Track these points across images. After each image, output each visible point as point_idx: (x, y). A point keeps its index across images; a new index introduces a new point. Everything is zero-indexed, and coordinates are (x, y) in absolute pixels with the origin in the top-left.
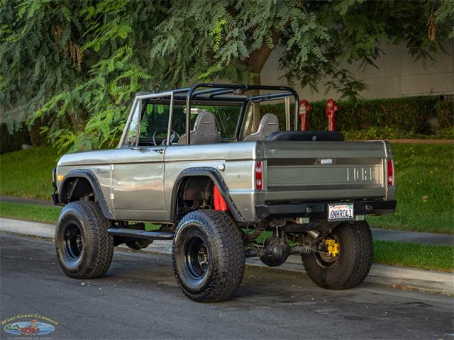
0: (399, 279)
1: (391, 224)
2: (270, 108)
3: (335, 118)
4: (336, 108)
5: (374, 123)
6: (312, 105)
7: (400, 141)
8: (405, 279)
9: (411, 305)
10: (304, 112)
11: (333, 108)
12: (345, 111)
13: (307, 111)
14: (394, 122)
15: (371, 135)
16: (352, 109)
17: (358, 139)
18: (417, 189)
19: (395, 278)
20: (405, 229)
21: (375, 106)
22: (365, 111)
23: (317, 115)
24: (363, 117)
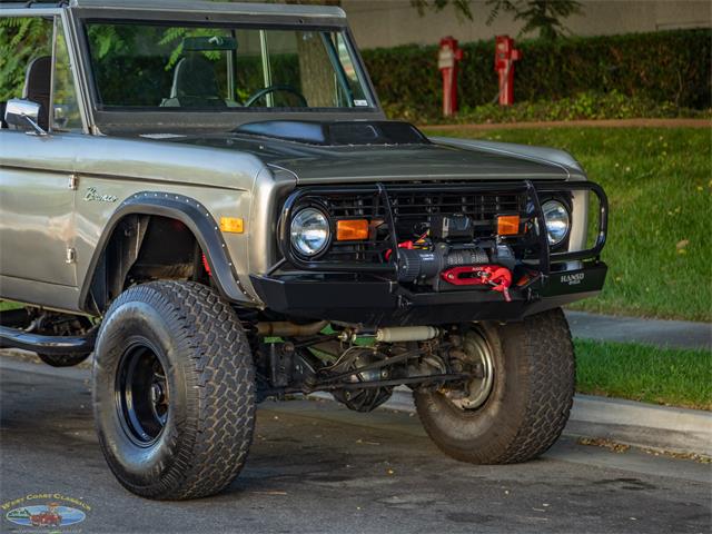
0: (597, 424)
1: (603, 302)
2: (381, 56)
3: (514, 76)
4: (515, 55)
5: (596, 85)
6: (467, 48)
7: (640, 122)
8: (609, 425)
9: (610, 486)
10: (450, 64)
11: (508, 55)
12: (536, 62)
13: (456, 62)
14: (638, 84)
15: (580, 109)
16: (551, 57)
17: (554, 119)
18: (667, 227)
19: (590, 423)
20: (633, 313)
21: (598, 49)
22: (577, 62)
23: (478, 68)
24: (572, 73)
